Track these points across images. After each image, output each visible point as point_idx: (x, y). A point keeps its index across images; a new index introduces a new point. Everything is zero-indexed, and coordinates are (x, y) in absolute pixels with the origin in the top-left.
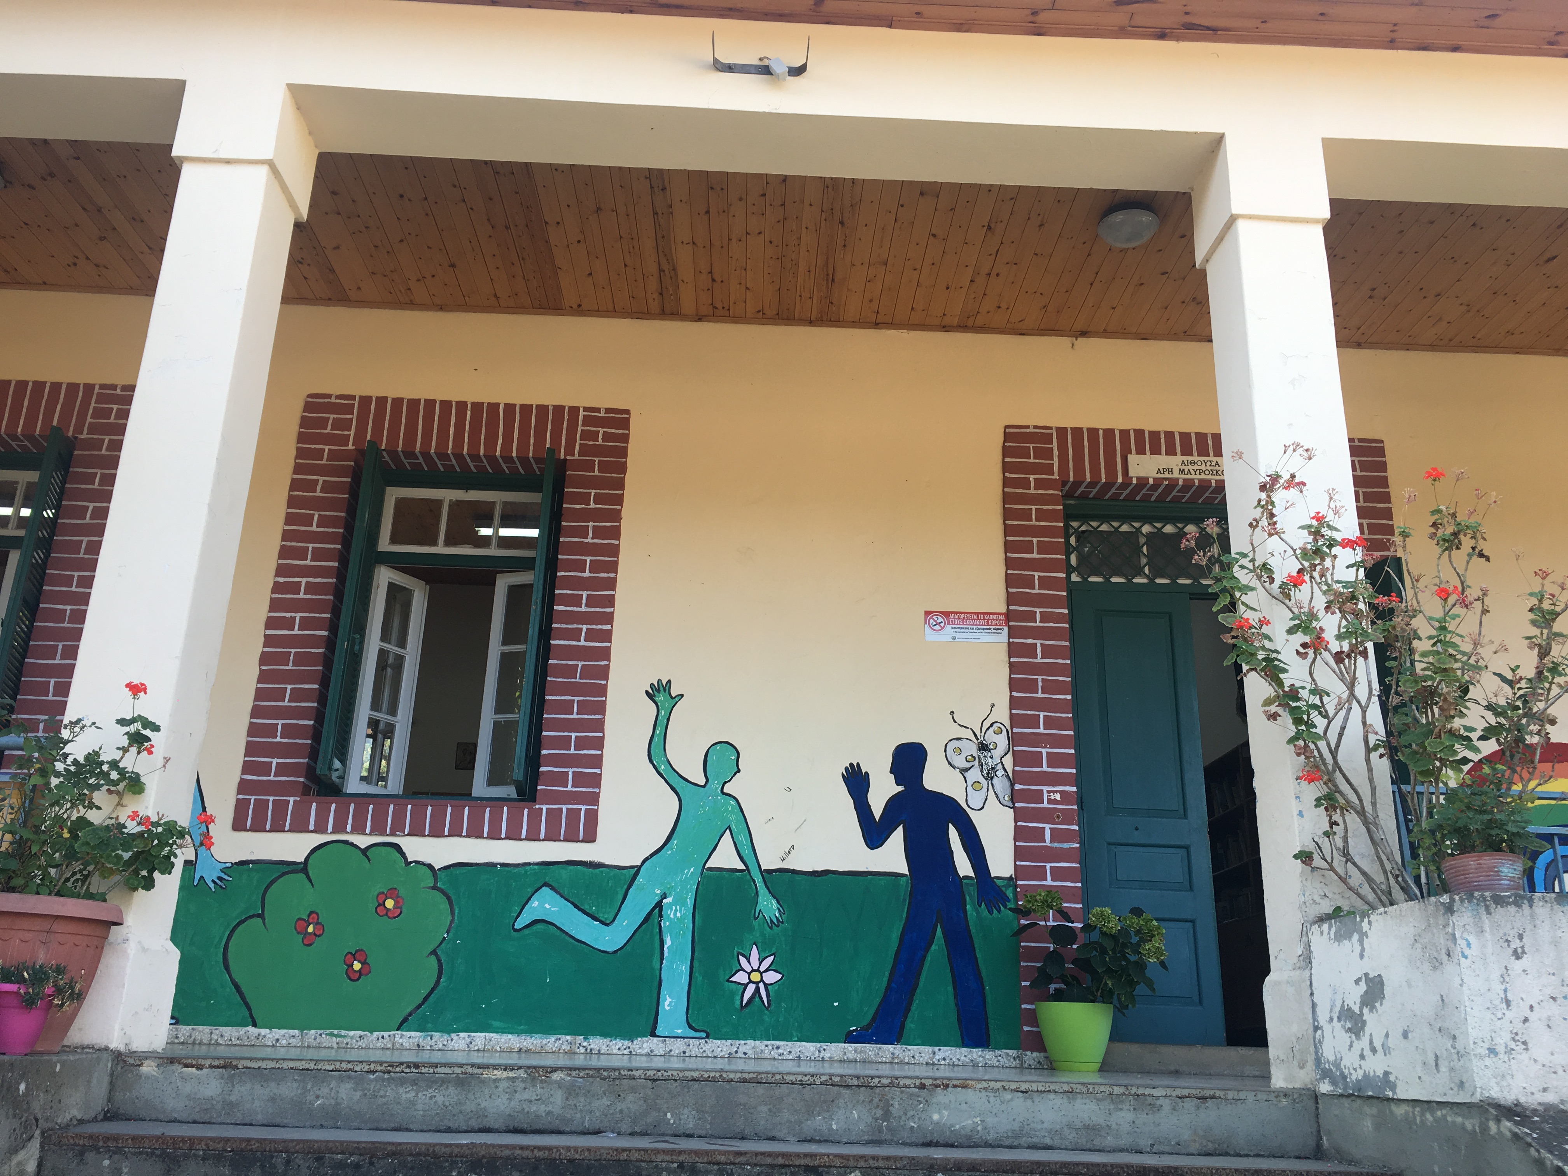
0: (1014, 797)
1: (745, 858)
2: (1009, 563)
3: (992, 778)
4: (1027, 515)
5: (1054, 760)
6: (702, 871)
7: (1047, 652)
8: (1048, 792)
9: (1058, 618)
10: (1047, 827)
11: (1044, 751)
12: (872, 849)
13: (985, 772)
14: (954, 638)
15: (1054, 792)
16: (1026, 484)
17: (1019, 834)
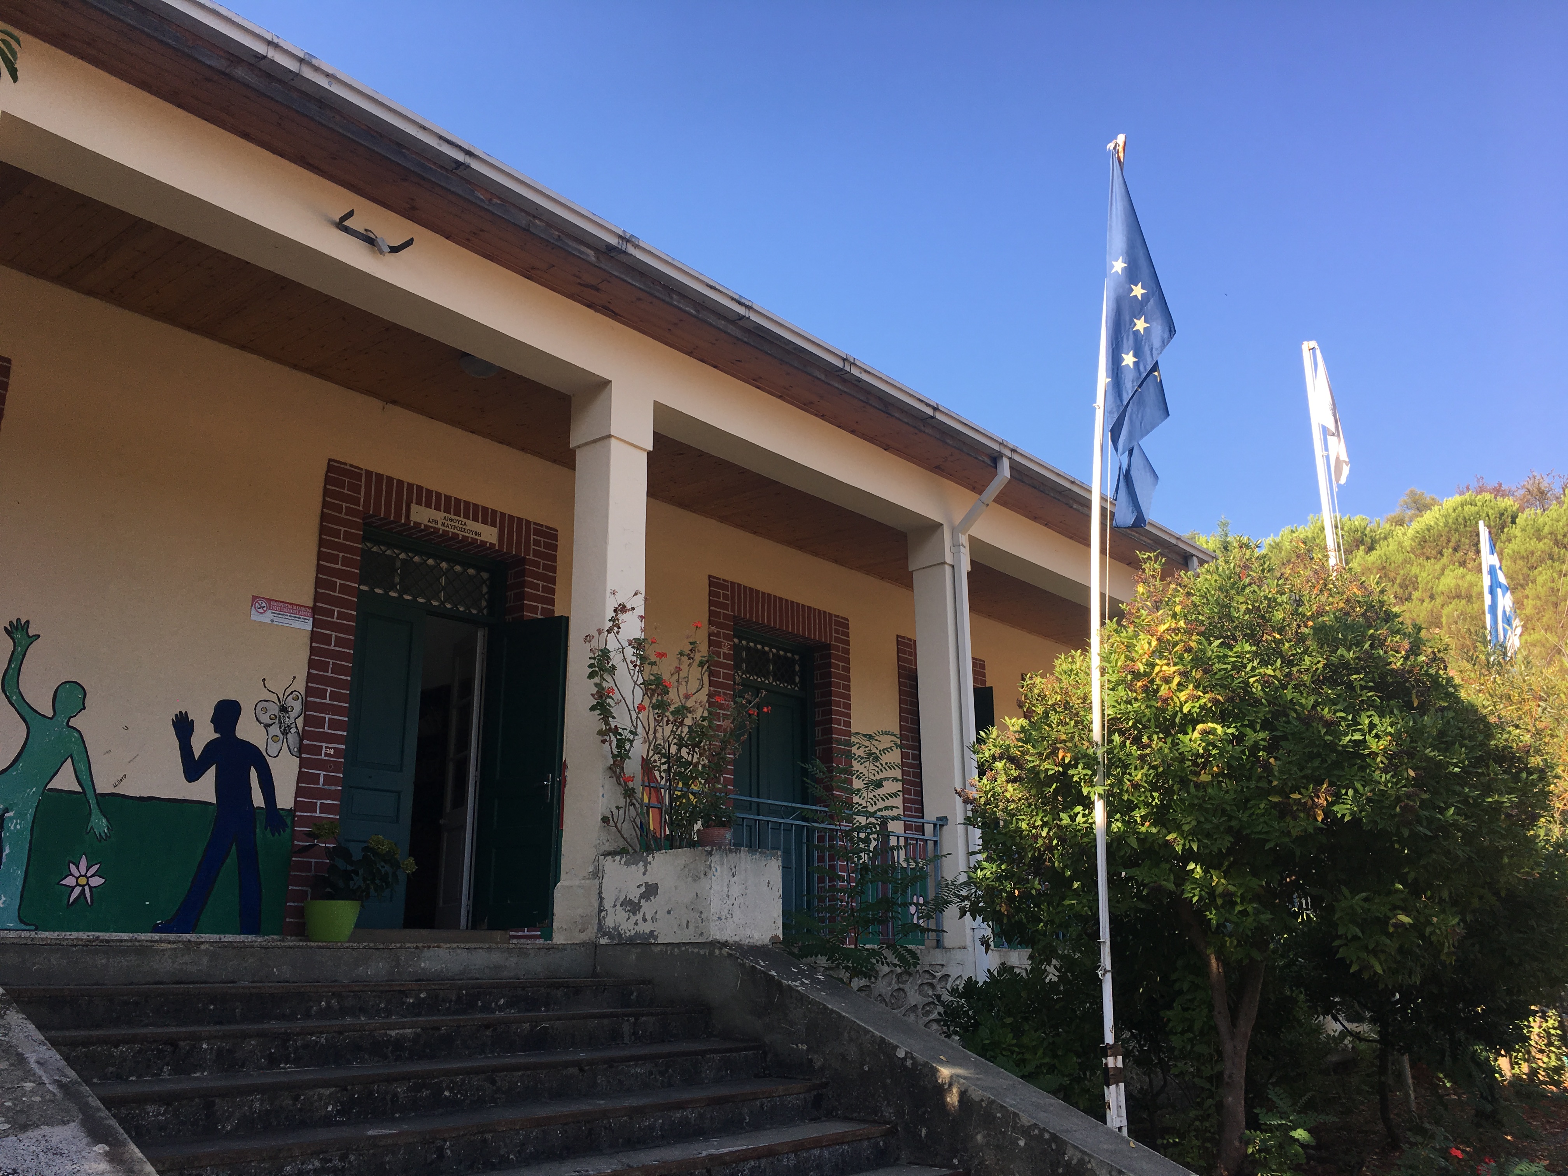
0: (301, 749)
1: (83, 782)
2: (320, 569)
3: (287, 734)
4: (337, 534)
5: (333, 724)
6: (43, 792)
7: (339, 642)
8: (326, 747)
9: (349, 617)
10: (322, 773)
11: (327, 717)
12: (190, 782)
13: (283, 728)
14: (272, 621)
15: (330, 748)
16: (339, 509)
17: (301, 778)
